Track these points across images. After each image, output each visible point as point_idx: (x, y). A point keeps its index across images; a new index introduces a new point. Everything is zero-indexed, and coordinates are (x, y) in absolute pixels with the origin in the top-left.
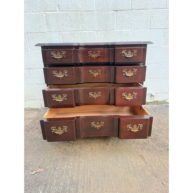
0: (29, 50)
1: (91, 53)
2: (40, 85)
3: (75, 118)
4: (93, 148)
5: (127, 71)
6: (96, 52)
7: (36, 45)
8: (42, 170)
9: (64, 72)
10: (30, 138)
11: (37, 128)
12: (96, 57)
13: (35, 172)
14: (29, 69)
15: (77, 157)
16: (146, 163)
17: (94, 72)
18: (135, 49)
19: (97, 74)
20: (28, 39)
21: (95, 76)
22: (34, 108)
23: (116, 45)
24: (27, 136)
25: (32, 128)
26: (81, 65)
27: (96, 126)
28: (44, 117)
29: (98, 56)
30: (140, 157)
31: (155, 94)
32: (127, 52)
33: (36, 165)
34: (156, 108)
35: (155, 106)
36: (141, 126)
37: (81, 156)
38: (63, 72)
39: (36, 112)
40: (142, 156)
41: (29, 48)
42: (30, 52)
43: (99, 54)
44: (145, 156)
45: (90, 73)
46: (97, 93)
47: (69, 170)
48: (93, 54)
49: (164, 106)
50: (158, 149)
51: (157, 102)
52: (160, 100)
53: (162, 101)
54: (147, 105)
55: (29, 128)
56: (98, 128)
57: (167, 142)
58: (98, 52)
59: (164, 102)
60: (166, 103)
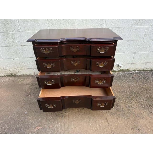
1: (72, 48)
2: (32, 58)
3: (61, 98)
4: (74, 111)
5: (100, 63)
6: (76, 48)
7: (28, 41)
8: (41, 128)
9: (52, 64)
10: (30, 102)
11: (34, 94)
12: (76, 51)
13: (36, 129)
14: (22, 46)
15: (63, 118)
16: (108, 124)
17: (74, 63)
18: (107, 47)
19: (77, 64)
21: (75, 65)
22: (29, 74)
24: (27, 101)
25: (30, 93)
27: (76, 102)
28: (39, 96)
29: (78, 50)
30: (105, 119)
31: (122, 65)
32: (101, 49)
33: (36, 124)
34: (121, 76)
35: (120, 73)
36: (107, 104)
37: (66, 118)
40: (106, 118)
41: (20, 29)
42: (21, 32)
43: (79, 49)
44: (108, 118)
45: (72, 63)
47: (58, 128)
48: (74, 49)
49: (127, 74)
50: (117, 113)
51: (122, 71)
52: (125, 69)
53: (126, 70)
54: (114, 73)
55: (28, 93)
56: (77, 103)
57: (125, 108)
58: (78, 48)
59: (128, 70)
60: (129, 71)
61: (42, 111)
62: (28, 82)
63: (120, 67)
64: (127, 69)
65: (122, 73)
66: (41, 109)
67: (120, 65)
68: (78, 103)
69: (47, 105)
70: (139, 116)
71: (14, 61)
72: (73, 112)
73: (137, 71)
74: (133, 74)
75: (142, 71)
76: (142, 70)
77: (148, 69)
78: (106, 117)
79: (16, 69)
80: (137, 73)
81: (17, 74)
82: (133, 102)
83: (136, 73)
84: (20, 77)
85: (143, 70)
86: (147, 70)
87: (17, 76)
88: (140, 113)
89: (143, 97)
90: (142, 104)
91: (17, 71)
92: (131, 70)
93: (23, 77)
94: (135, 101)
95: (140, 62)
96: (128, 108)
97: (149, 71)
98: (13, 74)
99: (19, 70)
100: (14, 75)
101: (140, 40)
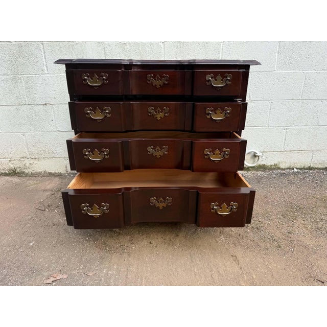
0: (46, 72)
1: (152, 77)
2: (65, 133)
3: (123, 191)
4: (153, 242)
6: (162, 77)
7: (56, 62)
8: (65, 276)
9: (105, 110)
10: (46, 223)
11: (58, 207)
12: (160, 85)
13: (52, 279)
14: (46, 104)
15: (125, 255)
16: (241, 268)
17: (156, 112)
18: (229, 73)
19: (161, 115)
20: (45, 53)
21: (159, 118)
22: (53, 172)
23: (195, 64)
25: (49, 206)
26: (135, 98)
27: (158, 205)
28: (69, 187)
29: (164, 84)
30: (232, 259)
31: (261, 154)
32: (215, 77)
33: (54, 268)
34: (261, 178)
35: (260, 173)
36: (235, 205)
37: (132, 255)
38: (102, 110)
39: (57, 180)
40: (235, 256)
41: (45, 69)
42: (48, 75)
43: (166, 80)
44: (239, 256)
45: (150, 113)
46: (162, 149)
47: (110, 278)
48: (155, 80)
49: (275, 174)
50: (262, 245)
51: (263, 168)
52: (269, 164)
53: (271, 166)
54: (246, 172)
55: (44, 206)
56: (161, 208)
57: (278, 234)
58: (164, 77)
59: (276, 167)
60: (279, 168)
61: (72, 227)
62: (48, 187)
63: (259, 156)
64: (273, 164)
65: (263, 173)
66: (69, 223)
67: (258, 154)
68: (163, 207)
69: (85, 207)
70: (318, 252)
71: (24, 138)
72: (150, 243)
73: (295, 170)
74: (289, 174)
75: (307, 169)
76: (307, 166)
77: (320, 166)
78: (234, 254)
79: (26, 158)
80: (298, 172)
81: (26, 171)
82: (296, 224)
83: (293, 173)
84: (33, 178)
85: (310, 168)
86: (317, 168)
87: (27, 175)
88: (318, 245)
89: (319, 215)
90: (320, 226)
91: (27, 162)
92: (282, 166)
93: (39, 178)
94: (302, 222)
95: (300, 149)
96: (288, 234)
97: (323, 169)
98: (18, 170)
99: (32, 161)
100: (18, 173)
101: (295, 98)
